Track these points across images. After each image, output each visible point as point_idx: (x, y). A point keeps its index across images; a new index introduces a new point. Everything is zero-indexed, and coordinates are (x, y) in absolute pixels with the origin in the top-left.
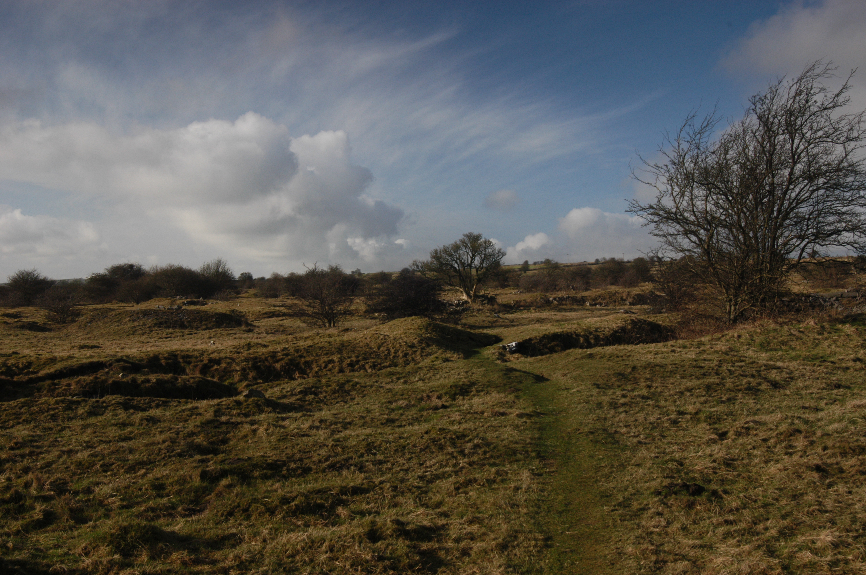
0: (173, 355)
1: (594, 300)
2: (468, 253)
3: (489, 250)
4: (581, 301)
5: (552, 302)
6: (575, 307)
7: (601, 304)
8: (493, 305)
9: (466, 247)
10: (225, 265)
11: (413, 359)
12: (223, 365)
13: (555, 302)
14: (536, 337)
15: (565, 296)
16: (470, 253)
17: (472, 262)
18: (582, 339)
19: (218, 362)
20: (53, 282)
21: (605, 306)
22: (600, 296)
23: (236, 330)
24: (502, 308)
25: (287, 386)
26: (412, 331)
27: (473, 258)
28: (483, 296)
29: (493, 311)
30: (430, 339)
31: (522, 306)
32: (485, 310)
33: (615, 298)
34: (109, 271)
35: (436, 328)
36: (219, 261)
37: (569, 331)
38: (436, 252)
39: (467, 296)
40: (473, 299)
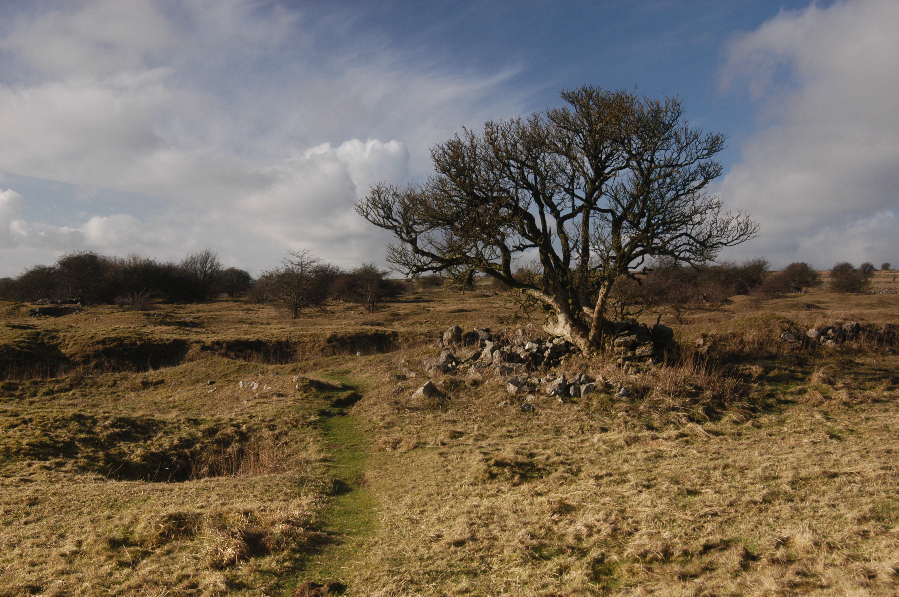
38: (456, 148)
39: (572, 326)
40: (594, 337)
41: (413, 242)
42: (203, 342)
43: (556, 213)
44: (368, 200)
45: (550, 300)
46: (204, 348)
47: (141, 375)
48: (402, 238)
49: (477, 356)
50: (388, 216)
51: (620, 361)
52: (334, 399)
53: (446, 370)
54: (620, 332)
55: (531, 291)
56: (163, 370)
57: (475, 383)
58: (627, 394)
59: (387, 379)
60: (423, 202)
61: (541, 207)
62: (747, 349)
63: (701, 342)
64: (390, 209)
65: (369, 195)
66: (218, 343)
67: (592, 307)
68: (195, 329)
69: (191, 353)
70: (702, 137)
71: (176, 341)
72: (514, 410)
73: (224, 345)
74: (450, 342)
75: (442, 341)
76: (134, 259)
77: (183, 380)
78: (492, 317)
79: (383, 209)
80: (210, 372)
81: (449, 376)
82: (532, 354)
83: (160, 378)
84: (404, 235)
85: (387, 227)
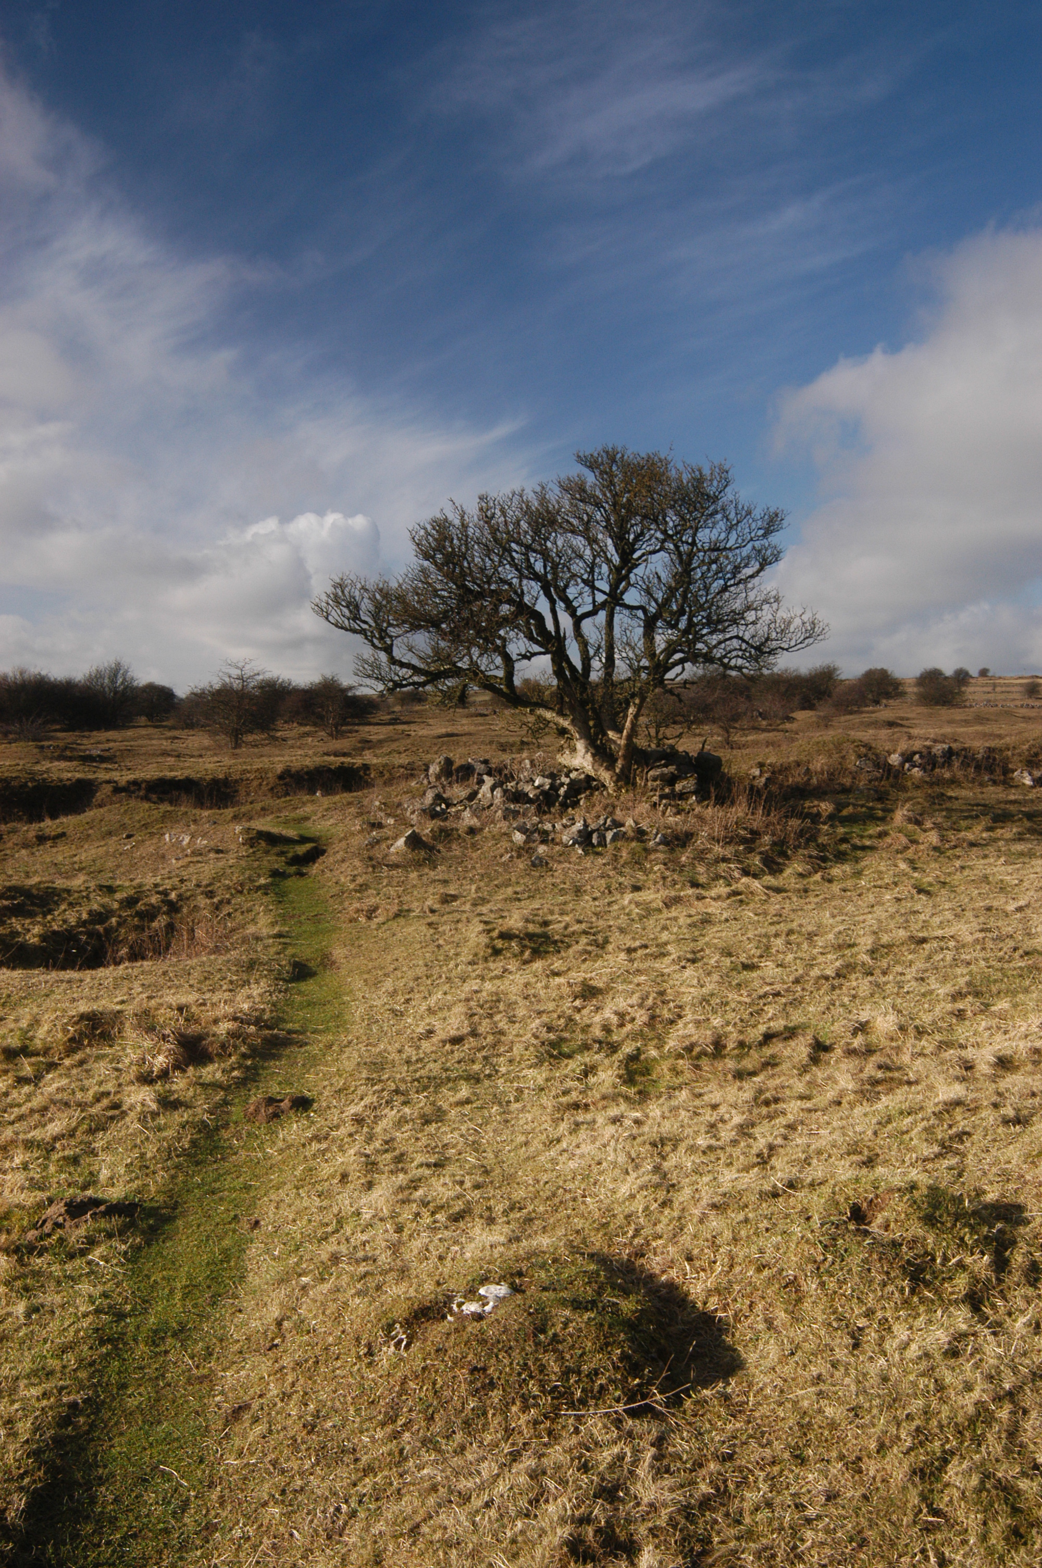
10: (127, 671)
27: (621, 575)
28: (666, 757)
36: (118, 665)
39: (593, 755)
40: (622, 770)
41: (388, 650)
42: (115, 782)
43: (571, 609)
44: (328, 596)
45: (565, 723)
46: (117, 790)
47: (35, 826)
48: (373, 645)
49: (473, 796)
50: (356, 618)
51: (656, 799)
52: (290, 855)
53: (434, 815)
54: (655, 761)
55: (541, 712)
56: (64, 819)
57: (472, 831)
58: (665, 842)
59: (358, 827)
60: (401, 598)
61: (553, 602)
62: (814, 781)
63: (757, 773)
64: (357, 607)
65: (330, 590)
66: (135, 783)
67: (620, 731)
68: (104, 765)
69: (99, 796)
70: (757, 513)
71: (79, 781)
72: (521, 865)
73: (143, 786)
74: (438, 777)
75: (427, 776)
76: (21, 674)
77: (91, 832)
78: (491, 743)
79: (347, 607)
80: (126, 820)
81: (437, 823)
82: (544, 793)
83: (60, 830)
84: (375, 641)
85: (354, 631)
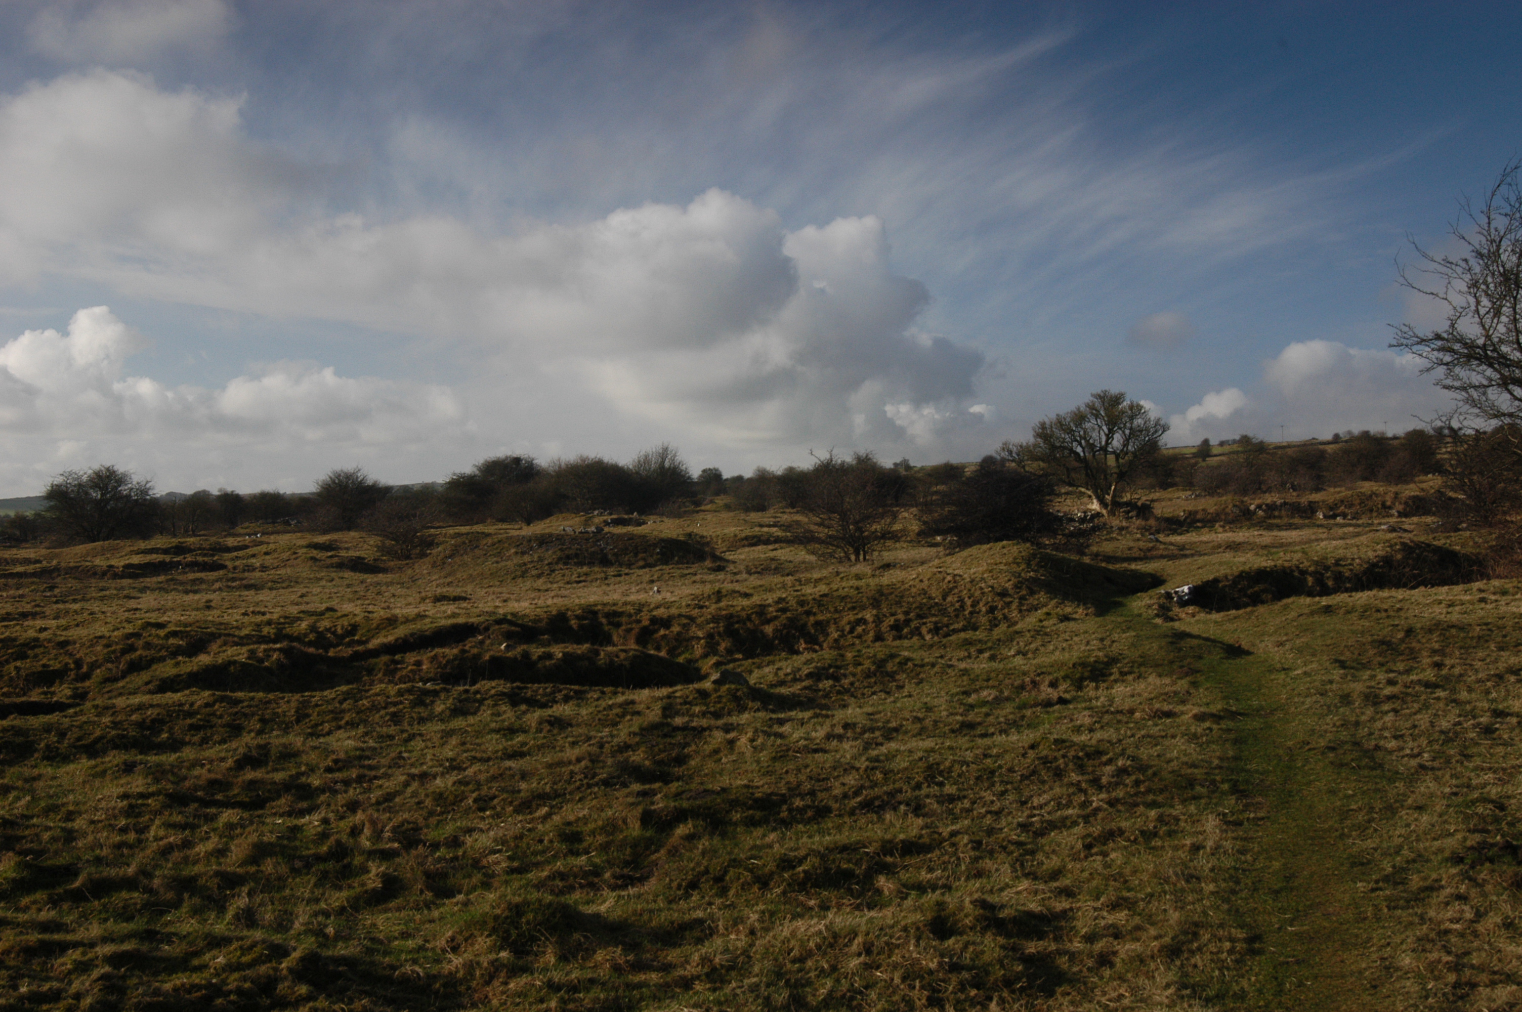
0: (590, 612)
1: (1331, 509)
2: (1100, 427)
3: (1139, 421)
4: (1309, 511)
5: (1254, 513)
6: (1297, 520)
7: (1344, 516)
8: (1147, 519)
9: (1097, 417)
10: (675, 456)
11: (1005, 617)
12: (676, 629)
13: (1261, 513)
14: (1226, 577)
15: (1279, 502)
16: (1105, 428)
17: (1107, 443)
18: (1310, 580)
19: (666, 623)
20: (388, 490)
21: (1353, 518)
22: (1342, 501)
23: (695, 567)
24: (1163, 525)
25: (786, 665)
26: (1002, 567)
27: (1110, 436)
28: (1127, 504)
29: (1147, 530)
30: (1035, 580)
31: (1199, 521)
32: (1133, 528)
33: (1370, 503)
34: (479, 469)
35: (1046, 562)
36: (666, 450)
37: (1286, 564)
38: (1043, 426)
39: (1100, 504)
40: (1110, 509)
45: (1089, 493)
54: (1122, 506)
